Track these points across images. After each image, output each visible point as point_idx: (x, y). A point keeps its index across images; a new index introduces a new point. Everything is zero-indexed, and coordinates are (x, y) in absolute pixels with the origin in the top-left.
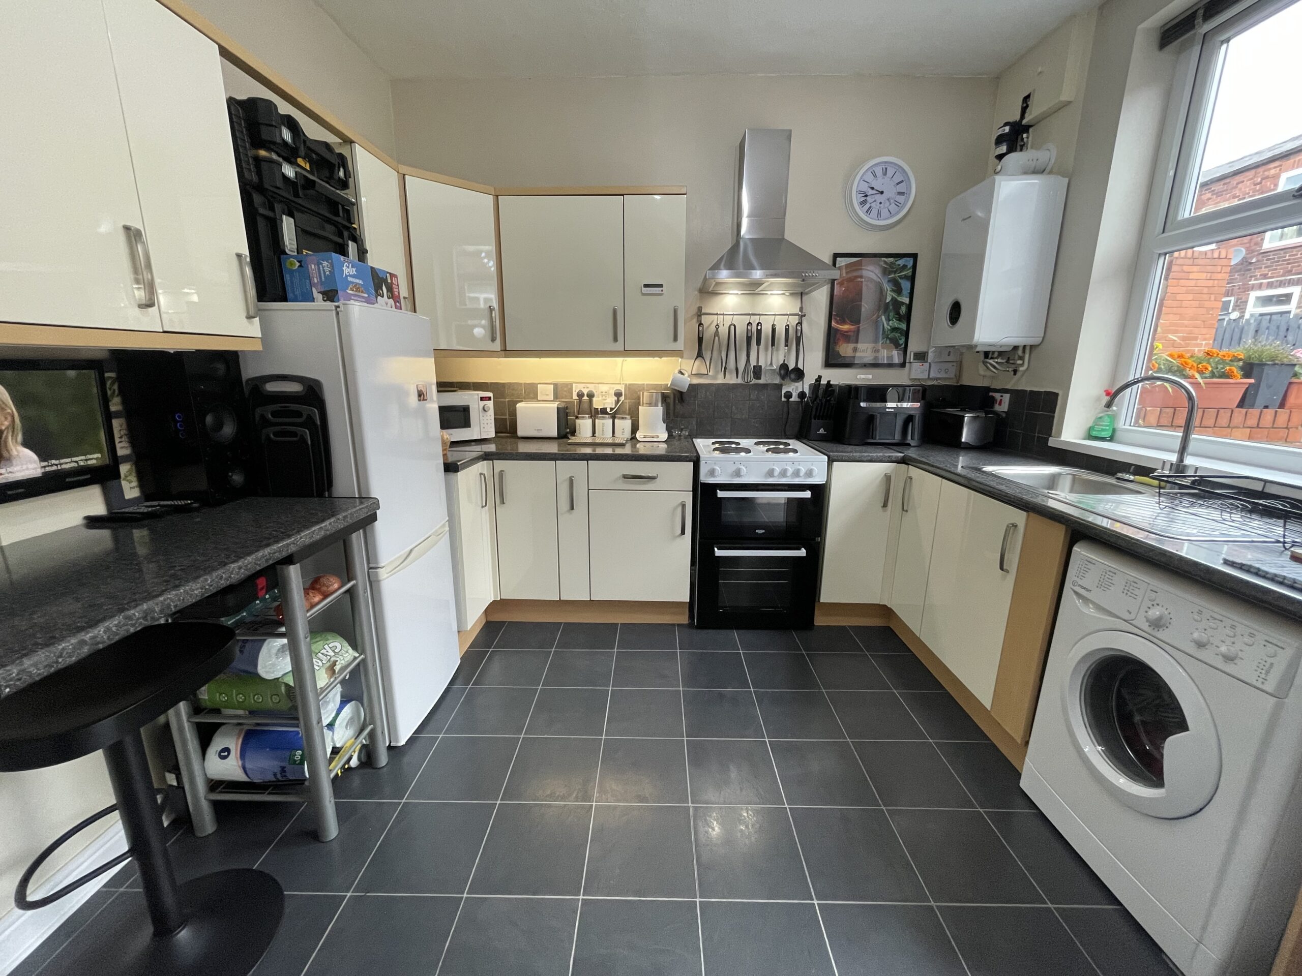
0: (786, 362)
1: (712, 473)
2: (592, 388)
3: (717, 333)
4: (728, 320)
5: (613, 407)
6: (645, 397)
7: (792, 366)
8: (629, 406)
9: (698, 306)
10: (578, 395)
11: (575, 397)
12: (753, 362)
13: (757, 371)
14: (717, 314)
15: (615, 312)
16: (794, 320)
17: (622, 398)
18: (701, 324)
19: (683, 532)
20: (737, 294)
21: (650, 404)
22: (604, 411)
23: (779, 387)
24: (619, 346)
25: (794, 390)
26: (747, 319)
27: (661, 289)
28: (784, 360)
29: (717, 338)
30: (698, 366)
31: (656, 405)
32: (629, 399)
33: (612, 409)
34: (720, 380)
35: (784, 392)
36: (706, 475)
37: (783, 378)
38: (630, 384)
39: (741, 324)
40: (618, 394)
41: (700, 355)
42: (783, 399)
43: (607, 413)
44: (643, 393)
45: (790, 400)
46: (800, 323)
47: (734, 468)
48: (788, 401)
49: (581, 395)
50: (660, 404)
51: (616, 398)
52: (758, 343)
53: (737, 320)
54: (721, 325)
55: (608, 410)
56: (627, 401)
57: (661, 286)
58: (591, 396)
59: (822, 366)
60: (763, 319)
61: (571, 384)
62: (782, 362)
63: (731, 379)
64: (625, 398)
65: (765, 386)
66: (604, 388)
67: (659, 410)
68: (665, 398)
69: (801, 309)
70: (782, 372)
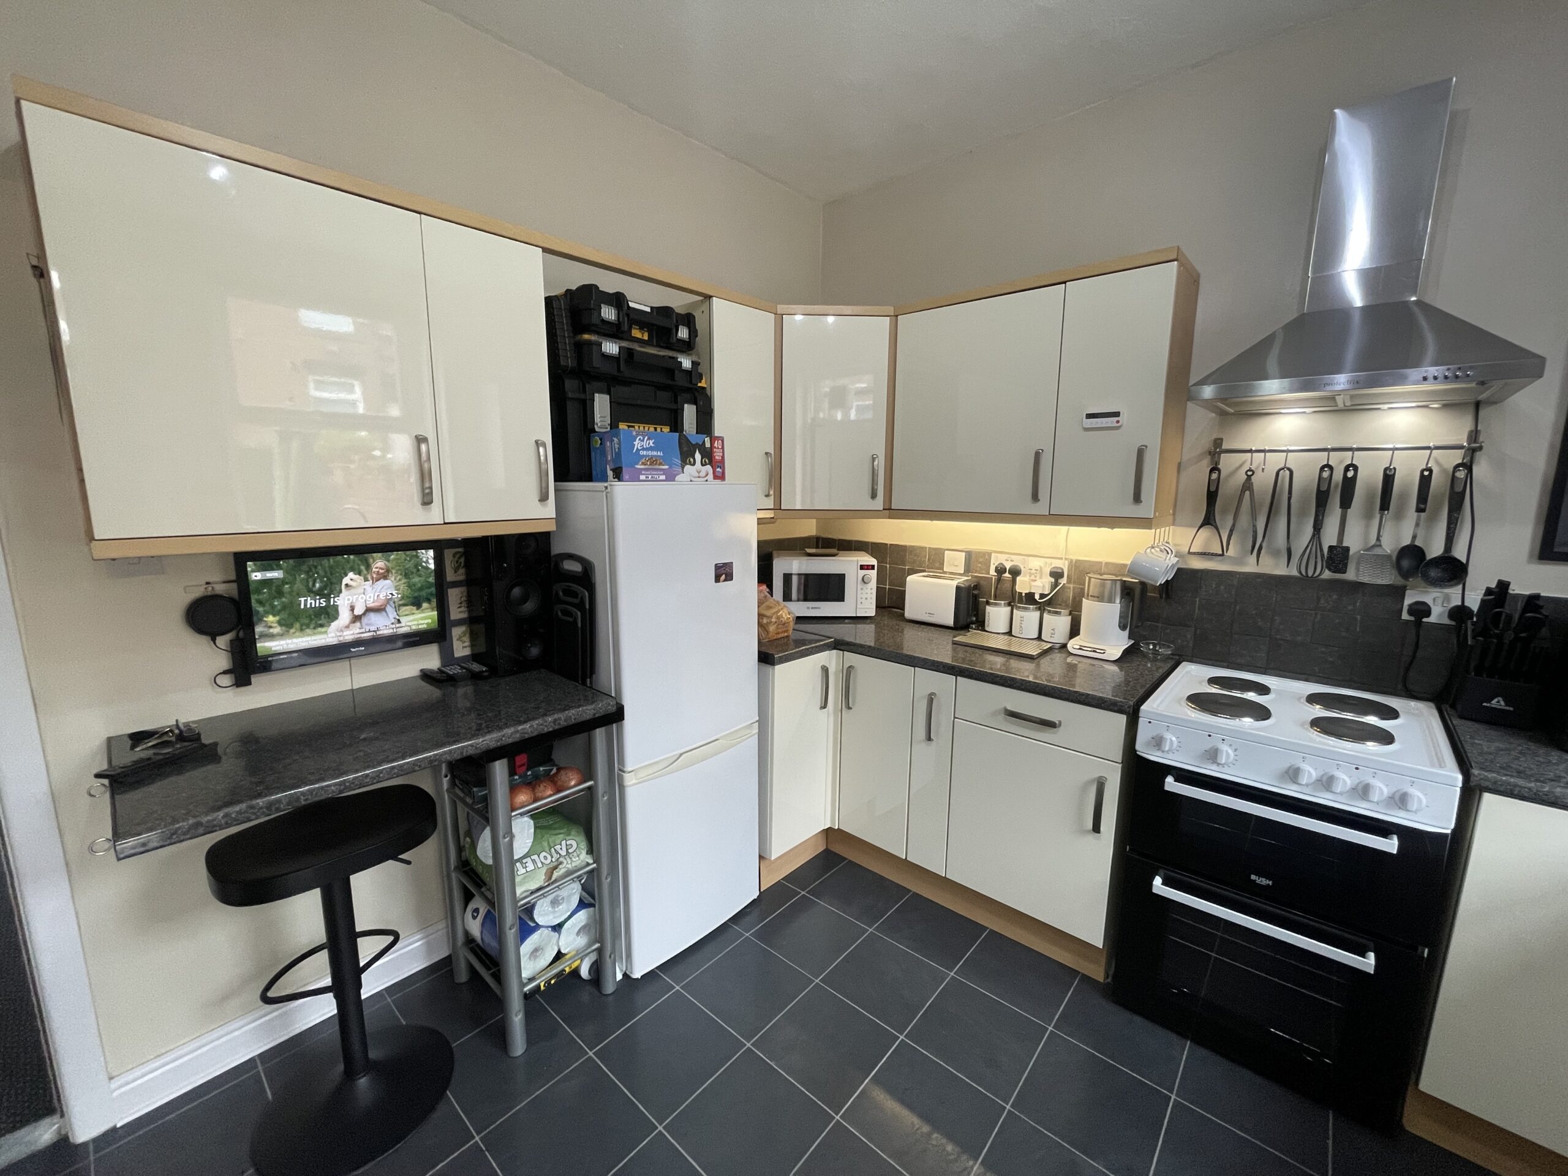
0: (1418, 543)
1: (1158, 742)
2: (1017, 561)
3: (1248, 485)
4: (1275, 462)
5: (1046, 593)
6: (1092, 584)
7: (1435, 549)
8: (1074, 593)
9: (1215, 436)
10: (997, 570)
11: (993, 572)
12: (1330, 538)
13: (1338, 558)
14: (1250, 451)
15: (1038, 455)
16: (1457, 457)
17: (1063, 581)
18: (1215, 469)
19: (1096, 828)
20: (1304, 412)
21: (1100, 598)
22: (1030, 598)
23: (1398, 592)
24: (1041, 508)
25: (1440, 601)
26: (1322, 458)
27: (1117, 419)
28: (1414, 537)
29: (1247, 493)
30: (1204, 539)
31: (1111, 600)
32: (1074, 583)
33: (1042, 596)
34: (1250, 566)
35: (1408, 601)
36: (1148, 744)
37: (1405, 574)
38: (1077, 561)
39: (1306, 470)
40: (1057, 575)
41: (1209, 521)
42: (1405, 616)
43: (1034, 602)
44: (1090, 578)
45: (1425, 620)
46: (1468, 467)
47: (1208, 744)
48: (1418, 623)
49: (1001, 570)
50: (1118, 601)
51: (1053, 580)
52: (1346, 502)
53: (1293, 461)
54: (1259, 471)
55: (1037, 597)
56: (1071, 586)
57: (1116, 414)
58: (1015, 572)
59: (1531, 556)
60: (1359, 459)
61: (990, 554)
62: (1407, 541)
63: (1277, 568)
64: (1069, 580)
65: (1357, 586)
66: (1035, 563)
67: (1115, 609)
68: (1127, 591)
69: (1474, 436)
70: (1405, 563)
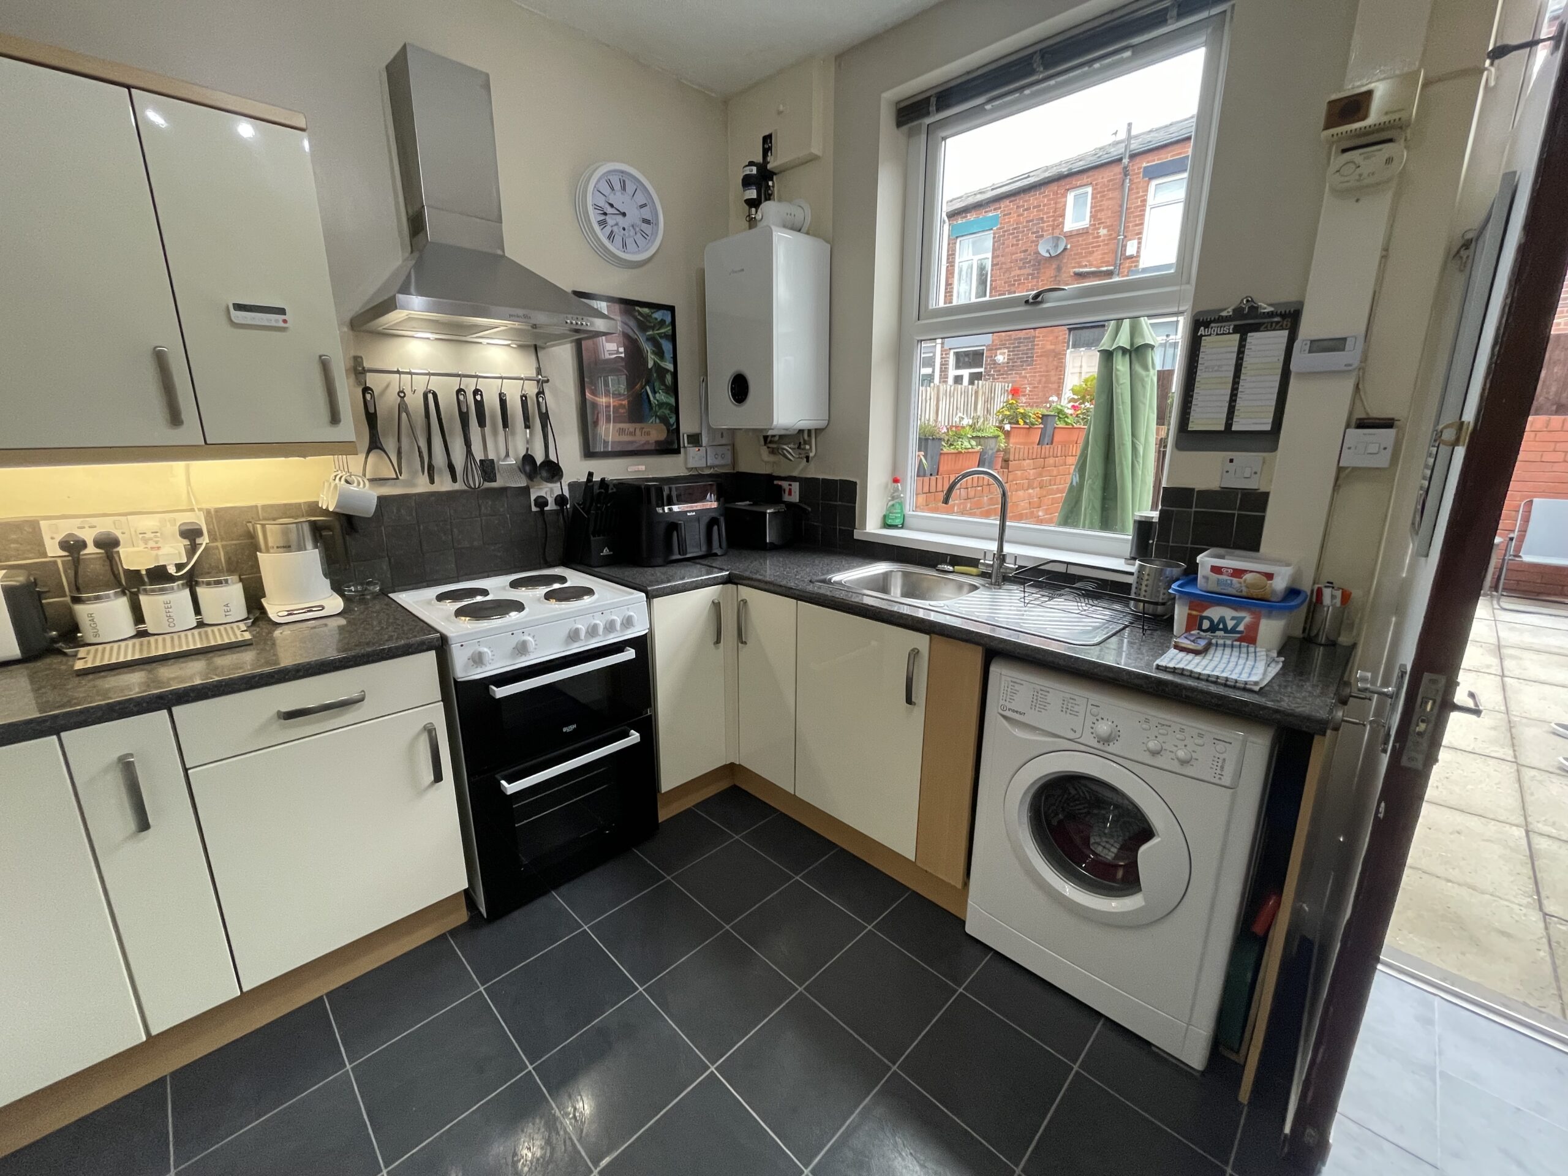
0: (529, 453)
1: (478, 659)
2: (105, 526)
3: (402, 407)
4: (420, 384)
5: (185, 560)
6: (272, 533)
7: (539, 459)
8: (226, 553)
9: (353, 353)
10: (64, 545)
11: (53, 551)
12: (479, 455)
13: (488, 469)
14: (398, 372)
15: (160, 359)
16: (531, 389)
17: (204, 541)
18: (366, 390)
19: (438, 777)
20: (428, 339)
21: (287, 548)
22: (159, 576)
23: (526, 491)
24: (189, 434)
25: (549, 493)
26: (455, 384)
27: (283, 317)
28: (527, 449)
29: (404, 415)
30: (378, 466)
31: (301, 547)
32: (222, 539)
33: (180, 567)
34: (422, 485)
35: (533, 498)
36: (466, 668)
37: (531, 477)
38: (217, 511)
39: (446, 390)
40: (191, 534)
41: (375, 444)
42: (534, 509)
43: (171, 579)
44: (263, 526)
45: (546, 509)
46: (541, 393)
47: (513, 642)
48: (542, 512)
49: (72, 546)
50: (309, 544)
51: (187, 542)
52: (482, 423)
53: (435, 384)
54: (408, 391)
55: (172, 570)
56: (219, 544)
57: (282, 311)
58: (108, 544)
59: (581, 457)
60: (482, 385)
61: (38, 522)
62: (522, 453)
63: (444, 484)
64: (213, 538)
65: (504, 490)
66: (149, 523)
67: (312, 557)
68: (317, 530)
69: (539, 371)
70: (528, 468)
